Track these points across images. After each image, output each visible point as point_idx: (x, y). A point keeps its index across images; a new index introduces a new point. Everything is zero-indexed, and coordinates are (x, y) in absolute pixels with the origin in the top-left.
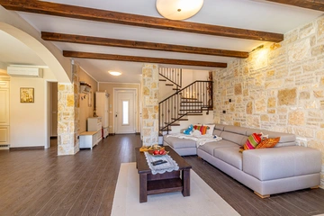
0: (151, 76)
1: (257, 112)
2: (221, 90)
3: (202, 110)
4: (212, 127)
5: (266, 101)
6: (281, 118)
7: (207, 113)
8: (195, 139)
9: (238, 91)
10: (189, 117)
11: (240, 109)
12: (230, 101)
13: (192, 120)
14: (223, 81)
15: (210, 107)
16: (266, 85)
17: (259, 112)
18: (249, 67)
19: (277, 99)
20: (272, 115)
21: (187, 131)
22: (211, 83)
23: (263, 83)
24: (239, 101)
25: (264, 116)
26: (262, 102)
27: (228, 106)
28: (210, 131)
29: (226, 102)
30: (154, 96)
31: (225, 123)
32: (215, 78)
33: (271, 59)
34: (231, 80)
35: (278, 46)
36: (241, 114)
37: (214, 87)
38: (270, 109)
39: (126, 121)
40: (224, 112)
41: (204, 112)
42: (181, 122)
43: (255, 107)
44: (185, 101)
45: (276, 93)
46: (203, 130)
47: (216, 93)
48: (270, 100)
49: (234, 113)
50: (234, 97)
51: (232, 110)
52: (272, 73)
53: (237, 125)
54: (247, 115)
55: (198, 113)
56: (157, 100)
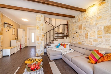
0: (40, 20)
1: (91, 38)
2: (72, 28)
3: (64, 37)
4: (69, 44)
5: (96, 32)
6: (106, 41)
7: (66, 38)
8: (61, 51)
9: (80, 28)
10: (58, 40)
11: (81, 36)
12: (76, 32)
13: (60, 41)
14: (73, 24)
15: (67, 35)
16: (96, 24)
17: (92, 38)
18: (86, 16)
19: (103, 31)
20: (100, 39)
21: (58, 46)
22: (68, 25)
23: (94, 23)
24: (81, 32)
25: (95, 39)
26: (94, 32)
27: (76, 35)
28: (68, 46)
29: (74, 33)
30: (42, 30)
31: (74, 42)
32: (69, 23)
33: (99, 10)
34: (77, 23)
35: (104, 3)
36: (82, 38)
37: (69, 27)
38: (99, 36)
39: (33, 41)
40: (74, 37)
41: (65, 38)
42: (55, 42)
43: (89, 35)
44: (57, 33)
45: (103, 28)
46: (64, 45)
47: (70, 29)
48: (98, 32)
49: (78, 38)
50: (78, 31)
51: (78, 36)
52: (100, 18)
53: (80, 43)
54: (85, 39)
55: (62, 38)
56: (43, 32)
